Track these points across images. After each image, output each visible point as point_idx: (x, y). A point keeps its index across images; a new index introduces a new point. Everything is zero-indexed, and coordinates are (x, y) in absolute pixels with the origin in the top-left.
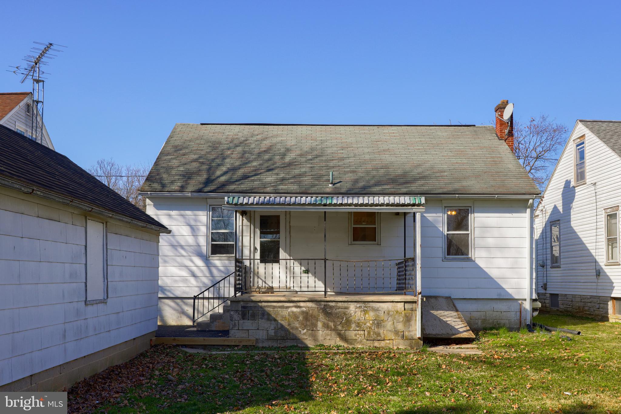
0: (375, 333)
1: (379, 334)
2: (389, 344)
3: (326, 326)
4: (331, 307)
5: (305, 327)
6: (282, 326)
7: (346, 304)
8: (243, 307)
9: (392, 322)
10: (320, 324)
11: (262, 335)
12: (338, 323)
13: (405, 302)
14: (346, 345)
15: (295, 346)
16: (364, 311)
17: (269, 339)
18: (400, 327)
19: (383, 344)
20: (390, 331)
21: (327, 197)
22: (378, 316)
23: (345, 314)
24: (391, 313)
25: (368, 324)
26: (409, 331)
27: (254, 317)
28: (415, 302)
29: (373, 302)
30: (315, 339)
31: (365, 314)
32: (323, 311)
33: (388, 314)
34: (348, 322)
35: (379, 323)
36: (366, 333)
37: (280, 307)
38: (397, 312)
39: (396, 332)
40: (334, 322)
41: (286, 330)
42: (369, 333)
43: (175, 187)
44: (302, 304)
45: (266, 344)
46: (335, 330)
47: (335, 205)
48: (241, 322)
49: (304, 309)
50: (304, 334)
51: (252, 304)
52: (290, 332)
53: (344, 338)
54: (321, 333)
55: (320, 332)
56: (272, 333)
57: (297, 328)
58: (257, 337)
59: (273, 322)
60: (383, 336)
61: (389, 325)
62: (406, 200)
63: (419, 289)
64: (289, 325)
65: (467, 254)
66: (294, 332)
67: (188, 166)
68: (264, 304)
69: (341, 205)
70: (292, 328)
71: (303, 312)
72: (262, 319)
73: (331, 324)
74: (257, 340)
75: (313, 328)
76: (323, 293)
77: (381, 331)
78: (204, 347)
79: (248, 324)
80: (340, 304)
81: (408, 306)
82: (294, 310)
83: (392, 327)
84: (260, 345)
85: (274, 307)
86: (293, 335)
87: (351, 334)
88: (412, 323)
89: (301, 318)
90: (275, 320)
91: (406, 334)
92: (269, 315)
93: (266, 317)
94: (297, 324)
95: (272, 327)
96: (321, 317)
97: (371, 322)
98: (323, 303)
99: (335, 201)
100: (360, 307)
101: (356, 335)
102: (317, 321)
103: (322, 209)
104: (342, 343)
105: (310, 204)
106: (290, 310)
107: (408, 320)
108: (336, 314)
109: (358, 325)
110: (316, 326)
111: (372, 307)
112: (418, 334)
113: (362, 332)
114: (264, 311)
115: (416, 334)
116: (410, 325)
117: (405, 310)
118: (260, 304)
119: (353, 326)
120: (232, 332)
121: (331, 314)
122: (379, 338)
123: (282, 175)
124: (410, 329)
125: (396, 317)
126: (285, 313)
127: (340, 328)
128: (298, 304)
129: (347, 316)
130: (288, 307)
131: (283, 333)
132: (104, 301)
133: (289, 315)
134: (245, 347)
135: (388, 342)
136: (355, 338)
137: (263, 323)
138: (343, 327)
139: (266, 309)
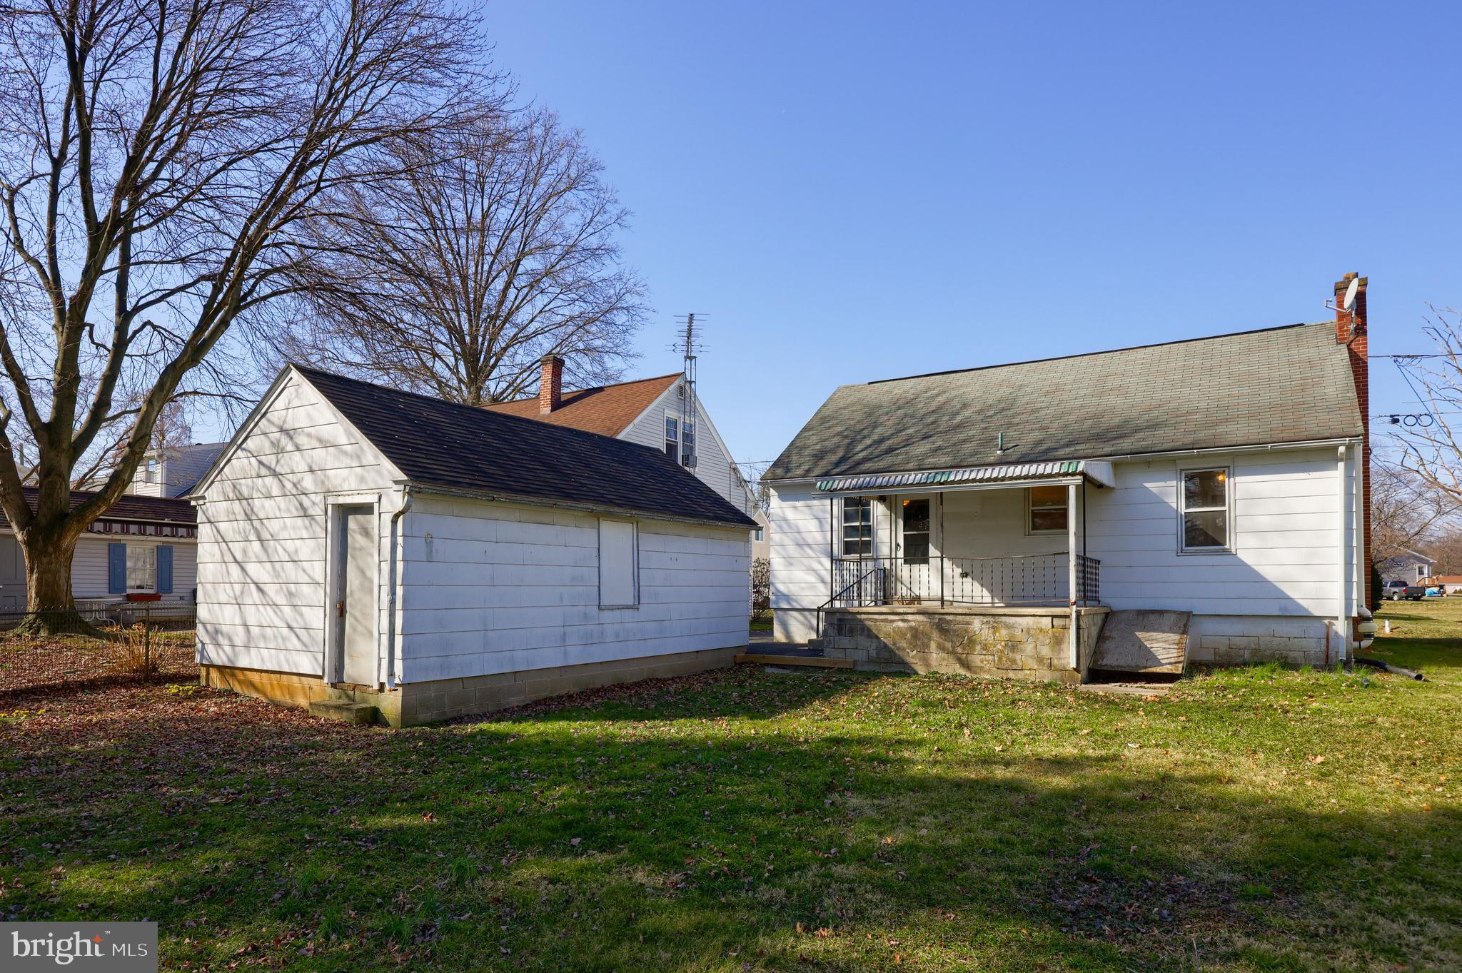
0: (1008, 659)
1: (1014, 661)
2: (1030, 675)
3: (941, 648)
4: (949, 622)
5: (915, 647)
6: (886, 645)
7: (967, 618)
8: (839, 620)
9: (1034, 645)
10: (933, 645)
11: (861, 655)
12: (958, 644)
13: (1053, 617)
14: (968, 675)
15: (901, 672)
16: (993, 627)
17: (871, 661)
18: (1046, 651)
19: (1020, 675)
20: (1031, 657)
21: (943, 473)
22: (1013, 636)
23: (966, 631)
24: (1032, 632)
25: (999, 647)
26: (1060, 659)
27: (851, 632)
28: (1068, 617)
29: (1005, 615)
30: (927, 665)
31: (994, 633)
32: (937, 627)
33: (1028, 632)
34: (972, 642)
35: (1013, 646)
36: (996, 658)
37: (882, 621)
38: (1041, 630)
39: (1040, 660)
40: (952, 641)
41: (892, 651)
42: (1000, 658)
43: (799, 472)
44: (910, 617)
45: (866, 668)
46: (953, 653)
47: (953, 482)
48: (837, 638)
49: (913, 624)
50: (913, 657)
51: (850, 617)
52: (895, 654)
53: (966, 665)
54: (935, 657)
55: (934, 655)
56: (873, 653)
57: (904, 649)
58: (856, 658)
59: (875, 640)
60: (1020, 664)
61: (1029, 648)
62: (1056, 468)
63: (1073, 598)
64: (894, 644)
65: (1224, 544)
66: (901, 653)
67: (826, 443)
68: (863, 616)
69: (961, 481)
70: (899, 649)
71: (911, 628)
72: (861, 635)
73: (948, 645)
74: (855, 662)
75: (924, 648)
76: (939, 603)
77: (1018, 657)
78: (796, 668)
79: (845, 641)
80: (959, 618)
81: (1056, 622)
82: (901, 624)
83: (1034, 651)
84: (860, 668)
85: (876, 620)
86: (900, 657)
87: (976, 659)
88: (1064, 646)
89: (909, 636)
90: (877, 637)
91: (1055, 662)
92: (869, 630)
93: (866, 633)
94: (904, 644)
95: (874, 646)
96: (935, 635)
97: (1003, 644)
98: (937, 616)
99: (952, 478)
100: (988, 622)
101: (982, 661)
102: (930, 639)
103: (939, 489)
104: (962, 672)
105: (918, 484)
106: (895, 624)
107: (1058, 642)
108: (954, 631)
109: (985, 647)
110: (928, 646)
111: (1005, 623)
112: (1073, 664)
113: (991, 658)
114: (864, 625)
115: (1069, 663)
116: (1060, 650)
117: (1053, 627)
118: (859, 616)
119: (978, 648)
120: (827, 651)
121: (947, 631)
122: (1015, 667)
123: (938, 444)
124: (1062, 655)
125: (1040, 636)
126: (889, 628)
127: (959, 650)
128: (906, 617)
129: (970, 635)
130: (892, 621)
131: (887, 654)
132: (635, 607)
133: (894, 631)
134: (840, 670)
135: (1028, 672)
136: (979, 664)
137: (862, 641)
138: (964, 649)
139: (867, 623)
